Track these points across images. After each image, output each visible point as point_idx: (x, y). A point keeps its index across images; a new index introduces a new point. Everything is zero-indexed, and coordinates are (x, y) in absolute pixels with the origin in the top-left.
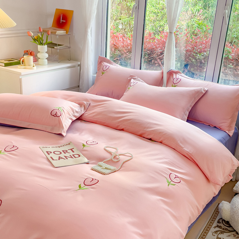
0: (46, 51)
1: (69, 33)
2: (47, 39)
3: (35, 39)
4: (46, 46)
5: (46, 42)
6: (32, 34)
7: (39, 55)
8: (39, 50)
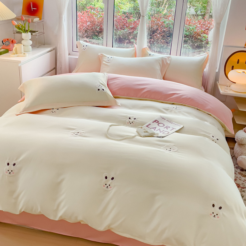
0: (30, 38)
1: (42, 20)
2: (29, 27)
4: (30, 33)
5: (29, 30)
6: (16, 23)
7: (23, 43)
8: (23, 38)
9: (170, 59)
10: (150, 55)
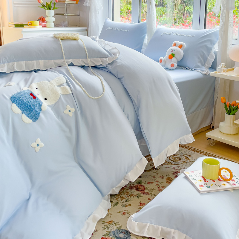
0: (53, 15)
2: (55, 6)
3: (44, 6)
5: (54, 8)
6: (42, 2)
7: (46, 19)
8: (47, 15)
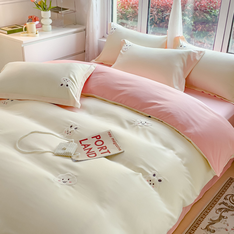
0: (50, 16)
2: (50, 4)
4: (49, 12)
5: (50, 7)
8: (42, 16)
9: (202, 54)
10: (181, 46)
